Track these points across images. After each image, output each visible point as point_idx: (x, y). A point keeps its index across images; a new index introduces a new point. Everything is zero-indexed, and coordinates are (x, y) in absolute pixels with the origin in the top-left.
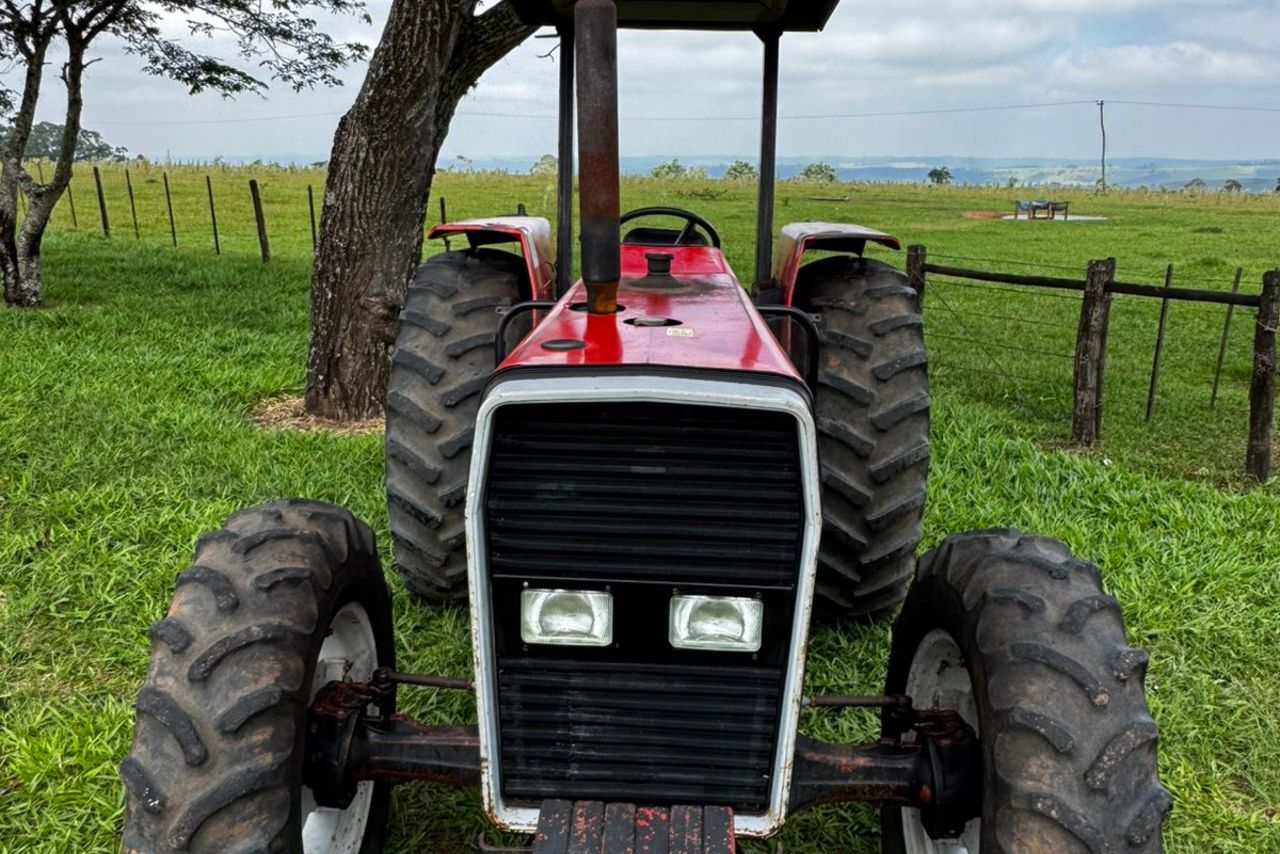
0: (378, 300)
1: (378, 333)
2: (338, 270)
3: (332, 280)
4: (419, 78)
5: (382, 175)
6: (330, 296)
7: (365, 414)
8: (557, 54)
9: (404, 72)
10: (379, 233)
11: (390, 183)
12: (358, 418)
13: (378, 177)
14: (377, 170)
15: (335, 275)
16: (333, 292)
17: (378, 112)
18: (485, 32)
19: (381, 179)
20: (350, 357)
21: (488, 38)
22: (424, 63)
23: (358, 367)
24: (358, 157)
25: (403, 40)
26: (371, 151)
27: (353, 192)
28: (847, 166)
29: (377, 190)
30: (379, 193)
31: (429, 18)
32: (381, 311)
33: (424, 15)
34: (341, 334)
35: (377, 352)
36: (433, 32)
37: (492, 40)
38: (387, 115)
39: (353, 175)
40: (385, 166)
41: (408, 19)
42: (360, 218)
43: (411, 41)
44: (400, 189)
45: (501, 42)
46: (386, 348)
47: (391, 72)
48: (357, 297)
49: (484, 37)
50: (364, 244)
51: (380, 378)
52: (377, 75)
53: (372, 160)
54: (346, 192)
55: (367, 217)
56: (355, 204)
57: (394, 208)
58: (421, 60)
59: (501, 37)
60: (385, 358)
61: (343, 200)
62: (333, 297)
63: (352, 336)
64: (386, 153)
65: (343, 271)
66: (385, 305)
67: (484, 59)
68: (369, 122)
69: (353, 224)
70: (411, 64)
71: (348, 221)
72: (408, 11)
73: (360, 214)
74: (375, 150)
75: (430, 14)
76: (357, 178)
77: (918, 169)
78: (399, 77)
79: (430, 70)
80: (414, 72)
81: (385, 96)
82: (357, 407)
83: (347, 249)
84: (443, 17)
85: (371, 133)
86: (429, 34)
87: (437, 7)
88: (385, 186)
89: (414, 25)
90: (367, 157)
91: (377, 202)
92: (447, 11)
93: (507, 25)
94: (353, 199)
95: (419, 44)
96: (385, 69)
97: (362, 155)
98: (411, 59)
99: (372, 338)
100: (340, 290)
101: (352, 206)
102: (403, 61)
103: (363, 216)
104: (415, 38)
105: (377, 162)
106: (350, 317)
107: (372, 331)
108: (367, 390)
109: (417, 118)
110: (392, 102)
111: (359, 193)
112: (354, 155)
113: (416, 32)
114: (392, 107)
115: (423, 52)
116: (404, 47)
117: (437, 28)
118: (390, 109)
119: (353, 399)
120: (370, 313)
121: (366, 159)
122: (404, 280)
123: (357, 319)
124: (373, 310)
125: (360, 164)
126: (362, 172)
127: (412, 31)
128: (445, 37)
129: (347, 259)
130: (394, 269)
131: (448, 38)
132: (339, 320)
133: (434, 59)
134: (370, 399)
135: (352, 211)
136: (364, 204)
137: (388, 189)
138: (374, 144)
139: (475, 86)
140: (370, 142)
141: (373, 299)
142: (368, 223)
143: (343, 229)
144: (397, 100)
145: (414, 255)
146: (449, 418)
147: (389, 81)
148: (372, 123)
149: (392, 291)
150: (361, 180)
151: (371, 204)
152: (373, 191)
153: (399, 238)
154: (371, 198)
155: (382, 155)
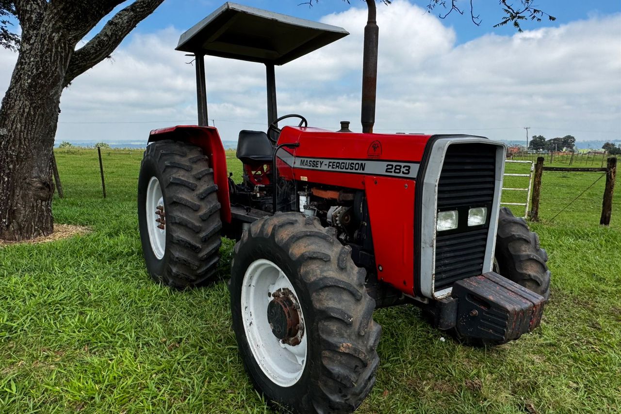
0: (36, 180)
1: (37, 196)
2: (11, 166)
3: (7, 171)
4: (56, 76)
5: (37, 120)
6: (6, 179)
7: (32, 235)
8: (194, 63)
9: (48, 73)
10: (35, 148)
11: (41, 124)
12: (29, 238)
13: (35, 121)
14: (35, 118)
15: (9, 169)
16: (8, 178)
17: (35, 90)
18: (77, 60)
20: (22, 208)
21: (79, 63)
22: (58, 70)
23: (27, 213)
24: (24, 111)
25: (46, 58)
26: (32, 108)
27: (21, 127)
28: (113, 144)
29: (34, 127)
30: (36, 129)
31: (59, 49)
32: (38, 185)
33: (57, 48)
34: (16, 198)
35: (37, 205)
36: (61, 57)
37: (80, 64)
38: (40, 92)
39: (20, 120)
40: (39, 116)
41: (48, 49)
42: (25, 141)
43: (51, 59)
44: (45, 127)
45: (85, 65)
46: (42, 203)
47: (41, 72)
48: (25, 179)
49: (77, 62)
50: (27, 153)
51: (39, 217)
52: (32, 73)
53: (32, 113)
54: (16, 128)
55: (29, 140)
56: (22, 134)
57: (43, 136)
58: (56, 68)
59: (85, 63)
60: (41, 207)
61: (14, 132)
62: (8, 180)
63: (22, 198)
64: (40, 110)
65: (14, 166)
66: (41, 182)
67: (76, 72)
68: (30, 94)
69: (21, 143)
70: (51, 70)
71: (18, 142)
72: (48, 45)
73: (25, 138)
74: (34, 108)
75: (59, 48)
76: (23, 121)
77: (142, 144)
78: (46, 75)
79: (60, 73)
80: (53, 73)
81: (38, 83)
82: (27, 233)
83: (17, 156)
84: (65, 51)
85: (31, 100)
86: (59, 57)
87: (63, 45)
89: (52, 51)
90: (29, 111)
91: (34, 133)
93: (88, 58)
94: (21, 131)
95: (55, 61)
96: (37, 70)
97: (27, 110)
98: (51, 67)
99: (34, 198)
100: (13, 177)
101: (20, 135)
102: (47, 67)
103: (27, 140)
104: (53, 58)
105: (35, 114)
106: (21, 189)
107: (34, 195)
108: (33, 224)
109: (56, 94)
110: (42, 86)
111: (25, 128)
112: (22, 110)
113: (53, 55)
114: (43, 88)
115: (57, 64)
116: (47, 61)
117: (63, 54)
118: (42, 89)
119: (25, 229)
120: (33, 186)
121: (29, 113)
122: (48, 170)
123: (25, 190)
124: (34, 185)
125: (26, 114)
126: (27, 118)
127: (51, 55)
128: (66, 59)
129: (17, 161)
130: (43, 165)
131: (67, 59)
132: (14, 191)
133: (62, 68)
134: (34, 228)
135: (20, 137)
136: (27, 134)
137: (40, 127)
138: (34, 105)
139: (70, 84)
140: (31, 104)
141: (34, 179)
142: (29, 143)
143: (14, 146)
144: (45, 86)
145: (51, 159)
146: (202, 204)
147: (40, 76)
148: (32, 95)
149: (43, 175)
150: (26, 123)
151: (31, 134)
152: (32, 128)
153: (45, 150)
154: (31, 131)
155: (38, 111)
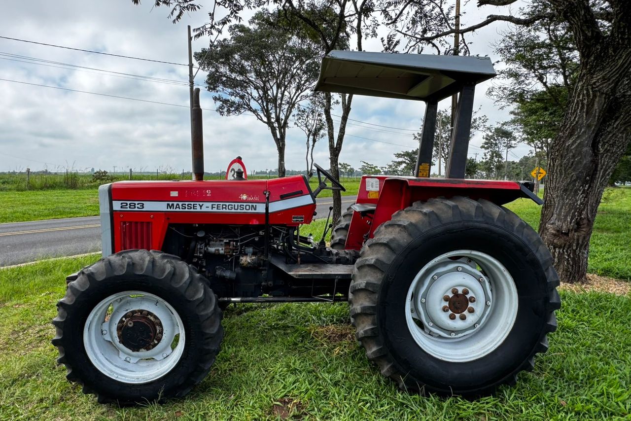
0: (551, 226)
1: (550, 241)
4: (574, 126)
9: (567, 124)
10: (557, 196)
11: (561, 174)
13: (555, 171)
14: (554, 169)
19: (556, 172)
25: (568, 110)
29: (555, 178)
31: (581, 98)
32: (553, 231)
33: (579, 97)
35: (550, 249)
36: (583, 104)
38: (559, 143)
40: (557, 167)
41: (570, 100)
42: (550, 190)
43: (571, 110)
48: (545, 225)
50: (551, 201)
53: (552, 164)
55: (552, 189)
57: (564, 185)
58: (575, 118)
66: (554, 229)
73: (549, 188)
74: (553, 159)
75: (581, 96)
78: (565, 126)
80: (571, 123)
84: (588, 96)
86: (580, 105)
87: (586, 92)
88: (559, 176)
89: (573, 102)
90: (550, 163)
91: (556, 182)
92: (591, 93)
95: (575, 111)
99: (548, 243)
102: (567, 119)
104: (573, 108)
105: (554, 165)
106: (542, 232)
107: (548, 239)
109: (572, 144)
110: (560, 138)
113: (574, 105)
115: (577, 114)
117: (585, 102)
118: (560, 141)
120: (548, 232)
128: (591, 105)
131: (593, 105)
137: (561, 177)
144: (564, 137)
145: (578, 208)
149: (560, 223)
151: (553, 184)
152: (553, 178)
153: (566, 199)
154: (552, 181)
155: (555, 162)
